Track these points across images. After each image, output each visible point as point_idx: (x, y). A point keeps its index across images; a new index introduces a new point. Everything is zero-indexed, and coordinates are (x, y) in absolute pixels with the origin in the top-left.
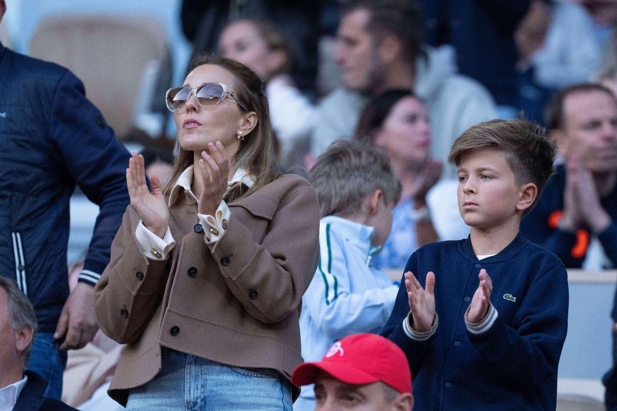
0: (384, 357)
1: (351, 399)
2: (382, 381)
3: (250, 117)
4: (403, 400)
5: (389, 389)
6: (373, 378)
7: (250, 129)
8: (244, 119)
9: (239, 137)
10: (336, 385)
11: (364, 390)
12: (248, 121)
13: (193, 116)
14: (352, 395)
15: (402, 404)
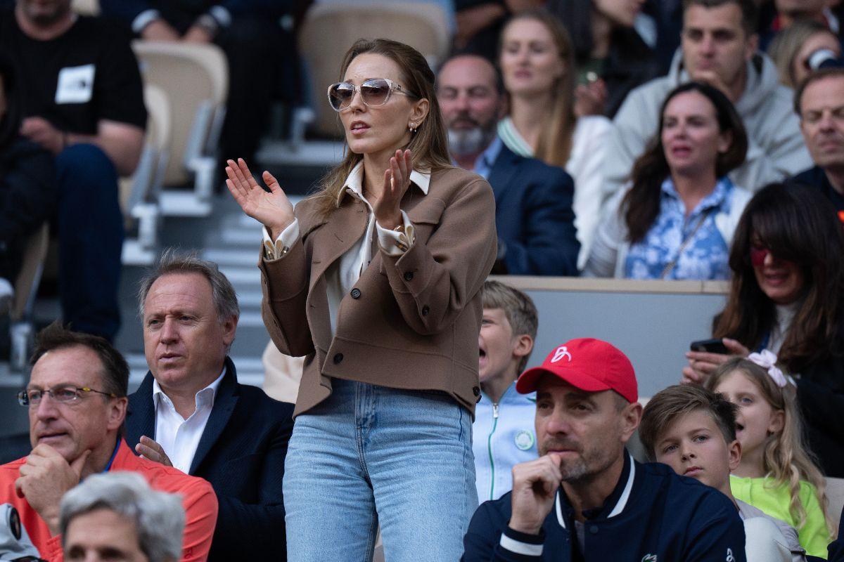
0: (613, 363)
1: (583, 408)
2: (612, 389)
3: (421, 104)
4: (632, 411)
5: (620, 398)
6: (605, 386)
7: (422, 119)
8: (415, 108)
9: (411, 130)
10: (567, 392)
11: (595, 399)
12: (419, 110)
13: (361, 118)
14: (584, 403)
15: (632, 415)
